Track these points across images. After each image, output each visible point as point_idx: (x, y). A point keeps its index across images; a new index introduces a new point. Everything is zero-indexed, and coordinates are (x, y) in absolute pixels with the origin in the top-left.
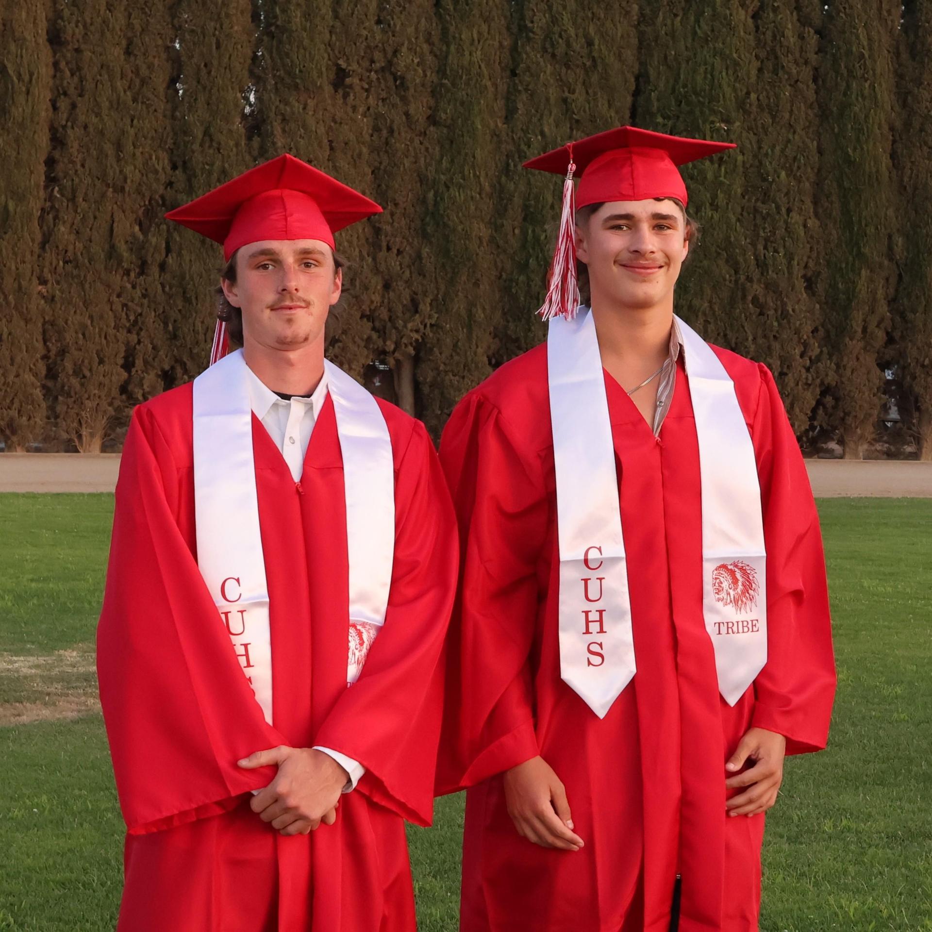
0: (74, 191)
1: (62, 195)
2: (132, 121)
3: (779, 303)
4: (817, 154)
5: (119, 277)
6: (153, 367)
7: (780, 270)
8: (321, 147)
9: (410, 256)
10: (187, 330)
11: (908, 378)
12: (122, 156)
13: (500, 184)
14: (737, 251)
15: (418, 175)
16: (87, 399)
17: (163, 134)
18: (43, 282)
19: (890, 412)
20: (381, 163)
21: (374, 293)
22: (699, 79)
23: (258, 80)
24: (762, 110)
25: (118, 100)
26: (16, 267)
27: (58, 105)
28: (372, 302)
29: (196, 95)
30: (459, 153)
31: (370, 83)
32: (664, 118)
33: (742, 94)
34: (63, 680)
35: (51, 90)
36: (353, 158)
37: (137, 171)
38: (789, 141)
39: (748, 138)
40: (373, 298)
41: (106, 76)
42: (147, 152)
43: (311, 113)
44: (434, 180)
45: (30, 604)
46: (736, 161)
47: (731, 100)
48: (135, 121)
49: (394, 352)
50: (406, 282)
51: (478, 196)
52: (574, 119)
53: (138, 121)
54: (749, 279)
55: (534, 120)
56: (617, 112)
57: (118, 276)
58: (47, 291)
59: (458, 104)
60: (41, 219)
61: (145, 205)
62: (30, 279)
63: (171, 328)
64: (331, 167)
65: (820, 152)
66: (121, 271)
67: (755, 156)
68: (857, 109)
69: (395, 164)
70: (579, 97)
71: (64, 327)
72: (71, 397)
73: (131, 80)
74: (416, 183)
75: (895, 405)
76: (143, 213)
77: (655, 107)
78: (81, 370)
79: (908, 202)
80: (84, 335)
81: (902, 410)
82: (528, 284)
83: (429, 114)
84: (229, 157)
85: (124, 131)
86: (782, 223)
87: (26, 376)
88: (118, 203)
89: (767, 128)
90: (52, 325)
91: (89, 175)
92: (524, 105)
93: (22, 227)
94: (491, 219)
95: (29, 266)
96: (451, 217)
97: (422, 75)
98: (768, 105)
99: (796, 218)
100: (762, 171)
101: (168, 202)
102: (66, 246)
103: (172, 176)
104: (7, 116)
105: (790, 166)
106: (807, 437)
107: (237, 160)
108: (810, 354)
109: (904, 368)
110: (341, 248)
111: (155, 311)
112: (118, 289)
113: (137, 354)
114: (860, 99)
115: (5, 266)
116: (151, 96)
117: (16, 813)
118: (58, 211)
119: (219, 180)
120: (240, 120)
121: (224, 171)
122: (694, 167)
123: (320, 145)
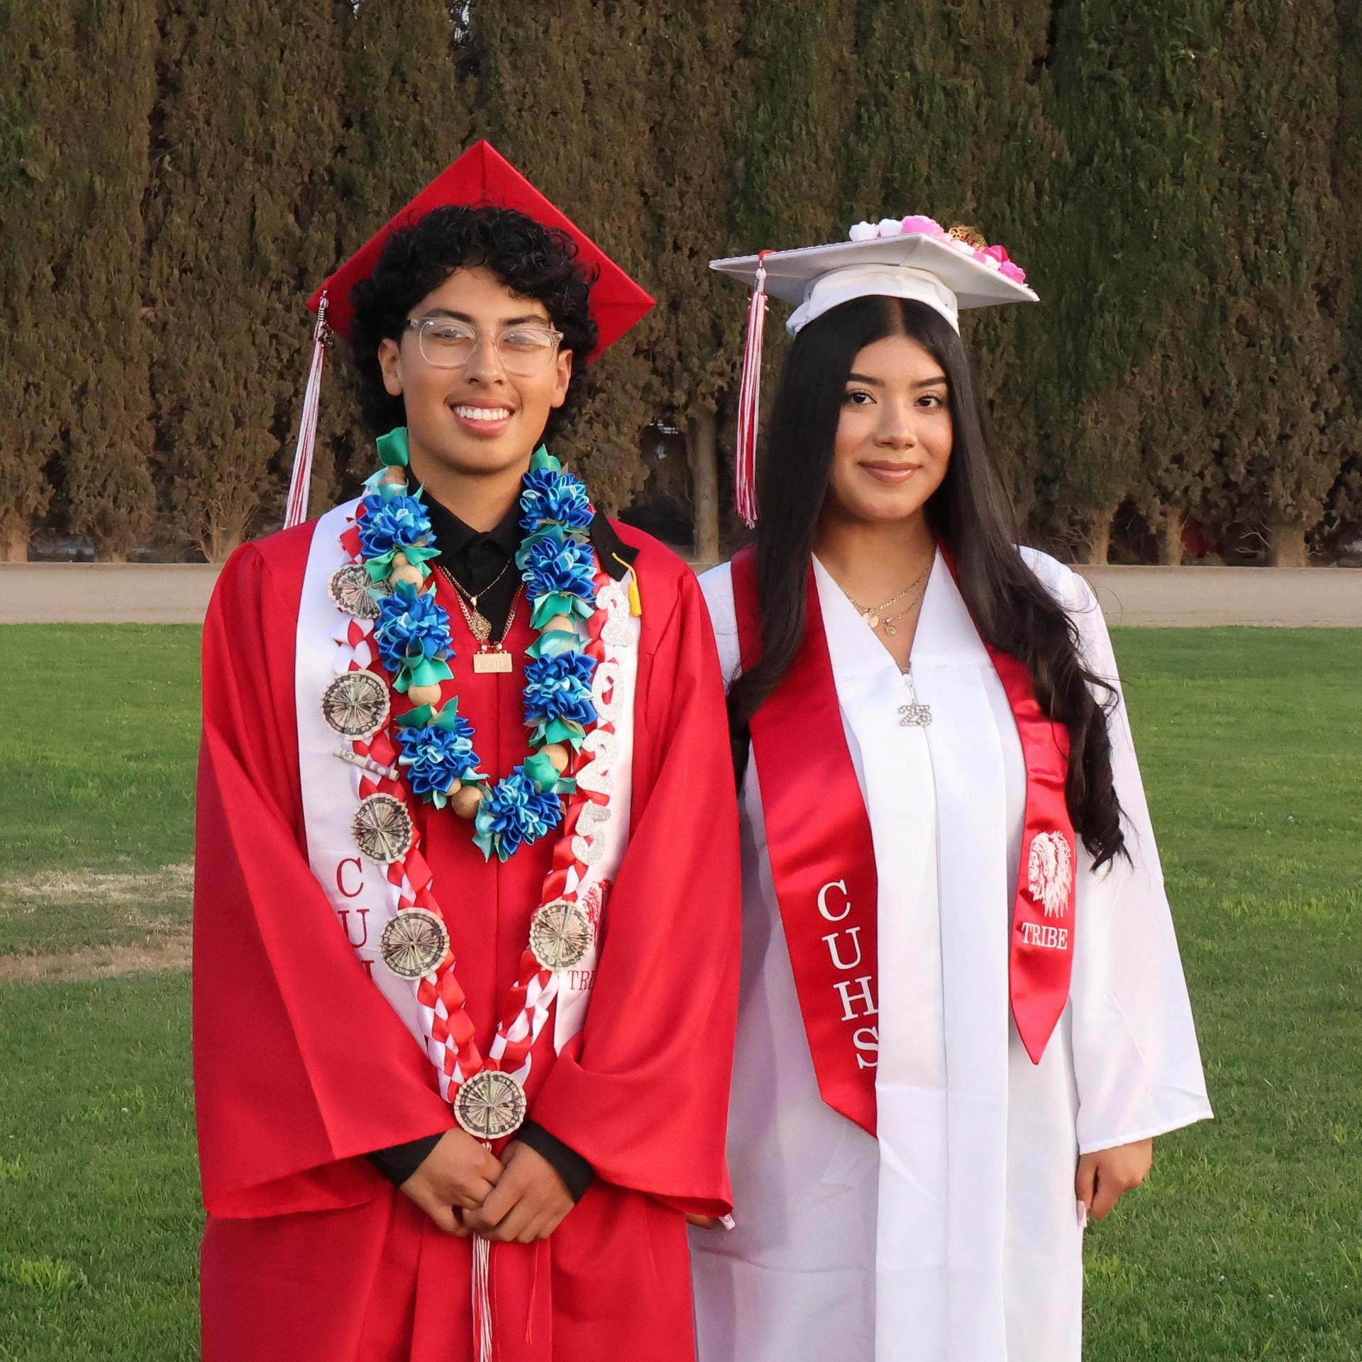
0: (194, 162)
1: (177, 168)
2: (282, 52)
3: (1277, 327)
4: (1337, 97)
5: (264, 294)
7: (1279, 276)
8: (572, 92)
12: (267, 106)
13: (846, 145)
14: (1213, 246)
15: (722, 134)
16: (219, 480)
17: (329, 73)
18: (149, 301)
20: (663, 115)
21: (655, 316)
24: (1252, 29)
25: (260, 19)
26: (107, 278)
27: (169, 28)
28: (652, 330)
29: (380, 12)
30: (784, 98)
32: (1100, 42)
33: (1220, 3)
34: (173, 911)
35: (157, 7)
36: (620, 107)
37: (290, 129)
38: (1293, 76)
39: (1229, 72)
40: (654, 324)
42: (306, 101)
43: (555, 39)
44: (746, 141)
45: (126, 794)
46: (1211, 108)
47: (1203, 15)
48: (287, 53)
49: (686, 406)
50: (705, 298)
51: (814, 165)
52: (962, 44)
53: (292, 55)
54: (1232, 291)
55: (900, 47)
56: (1027, 34)
57: (262, 291)
58: (156, 316)
59: (782, 24)
60: (145, 204)
61: (303, 182)
62: (130, 297)
64: (587, 122)
65: (1342, 93)
66: (268, 285)
67: (1241, 100)
69: (685, 117)
70: (967, 12)
71: (182, 373)
72: (194, 477)
74: (718, 145)
76: (300, 195)
77: (1087, 26)
78: (210, 436)
80: (212, 382)
83: (737, 39)
84: (431, 107)
85: (269, 70)
86: (1282, 204)
87: (125, 446)
88: (262, 180)
89: (1260, 57)
90: (163, 367)
91: (217, 136)
92: (884, 24)
93: (117, 219)
94: (833, 200)
95: (127, 277)
96: (772, 198)
98: (1261, 21)
99: (1303, 196)
100: (1251, 123)
101: (338, 180)
102: (183, 246)
103: (344, 137)
104: (92, 48)
105: (1295, 115)
106: (1321, 534)
107: (443, 113)
108: (1325, 406)
112: (263, 312)
113: (294, 411)
115: (90, 277)
116: (309, 13)
117: (98, 1114)
118: (170, 192)
119: (415, 144)
120: (447, 51)
121: (423, 129)
122: (1147, 118)
123: (570, 88)
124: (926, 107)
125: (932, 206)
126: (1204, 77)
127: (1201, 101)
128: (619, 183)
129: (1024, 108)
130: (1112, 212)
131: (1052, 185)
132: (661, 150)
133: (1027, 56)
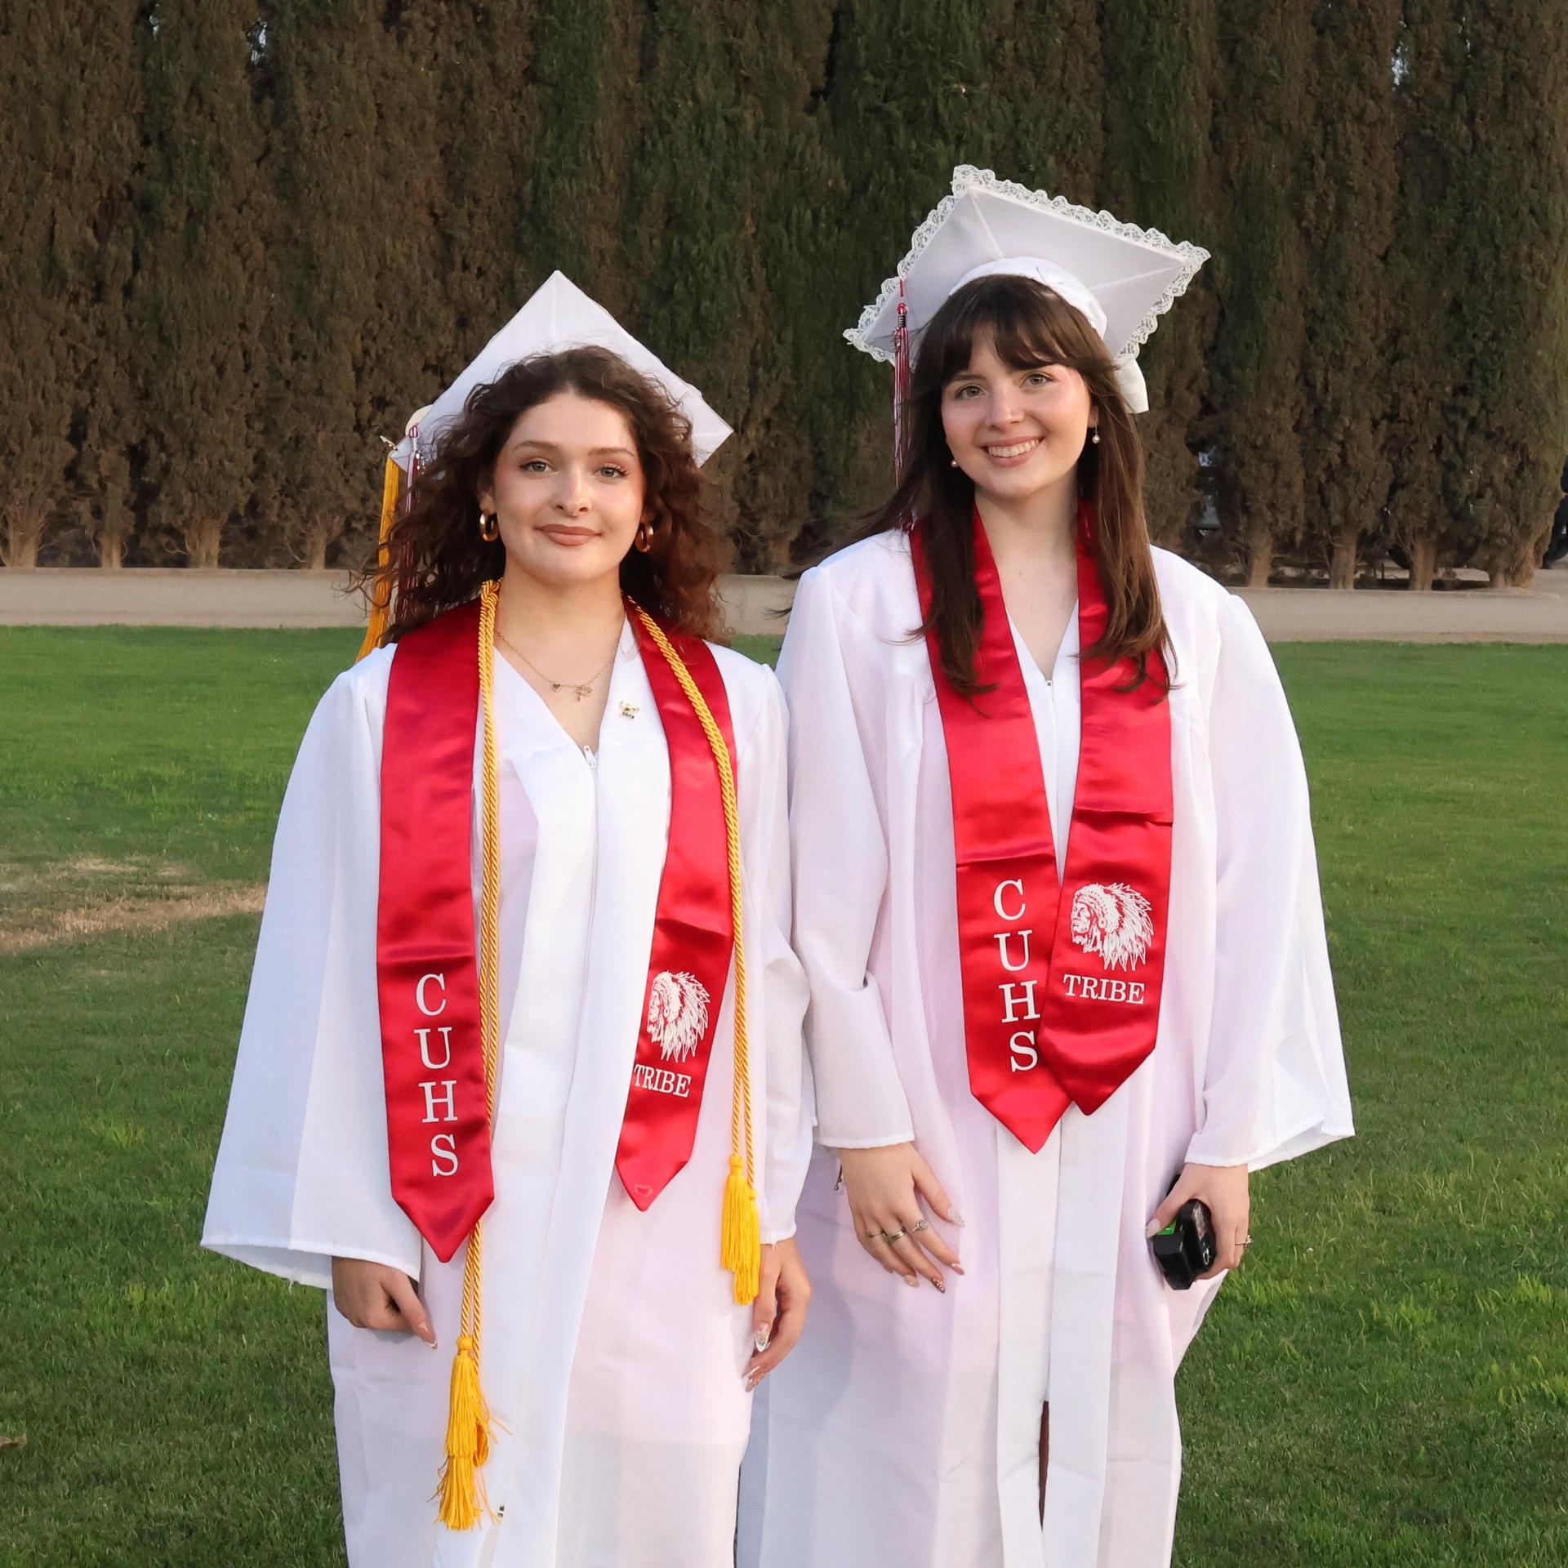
2: (82, 72)
4: (1102, 133)
5: (62, 306)
6: (115, 440)
8: (365, 114)
9: (498, 278)
10: (163, 385)
11: (1233, 466)
12: (67, 123)
13: (630, 169)
15: (511, 157)
16: (18, 485)
17: (128, 92)
19: (1205, 514)
20: (454, 139)
21: (443, 332)
22: (928, 16)
23: (272, 14)
24: (1021, 65)
25: (62, 40)
28: (440, 346)
29: (179, 34)
30: (571, 125)
31: (437, 19)
32: (875, 76)
33: (991, 41)
36: (411, 130)
37: (90, 146)
38: (1060, 111)
39: (999, 107)
40: (442, 339)
41: (43, 5)
42: (106, 119)
43: (349, 62)
44: (534, 165)
47: (974, 49)
48: (87, 72)
50: (492, 317)
51: (598, 190)
52: (742, 75)
53: (92, 72)
55: (683, 76)
56: (805, 67)
57: (61, 303)
59: (569, 52)
61: (101, 197)
63: (140, 381)
64: (379, 144)
65: (1106, 128)
66: (66, 297)
67: (1010, 135)
68: (1160, 65)
69: (475, 141)
70: (749, 42)
73: (81, 10)
74: (506, 169)
75: (1214, 505)
76: (99, 210)
77: (862, 62)
79: (1235, 203)
80: (11, 391)
81: (1221, 512)
82: (672, 321)
83: (525, 66)
84: (227, 127)
85: (69, 88)
88: (62, 195)
89: (1028, 92)
91: (18, 151)
92: (667, 55)
94: (617, 223)
96: (558, 221)
97: (515, 7)
98: (1030, 58)
100: (1020, 156)
101: (136, 196)
103: (142, 156)
105: (1062, 149)
107: (239, 133)
109: (1226, 449)
110: (394, 265)
111: (116, 355)
112: (61, 324)
113: (90, 420)
114: (1165, 48)
116: (109, 33)
119: (212, 162)
120: (244, 72)
121: (220, 149)
122: (919, 147)
123: (364, 111)
124: (708, 134)
125: (712, 231)
126: (975, 111)
127: (972, 134)
128: (410, 204)
129: (803, 137)
130: (887, 239)
131: (829, 213)
132: (451, 173)
133: (807, 88)
